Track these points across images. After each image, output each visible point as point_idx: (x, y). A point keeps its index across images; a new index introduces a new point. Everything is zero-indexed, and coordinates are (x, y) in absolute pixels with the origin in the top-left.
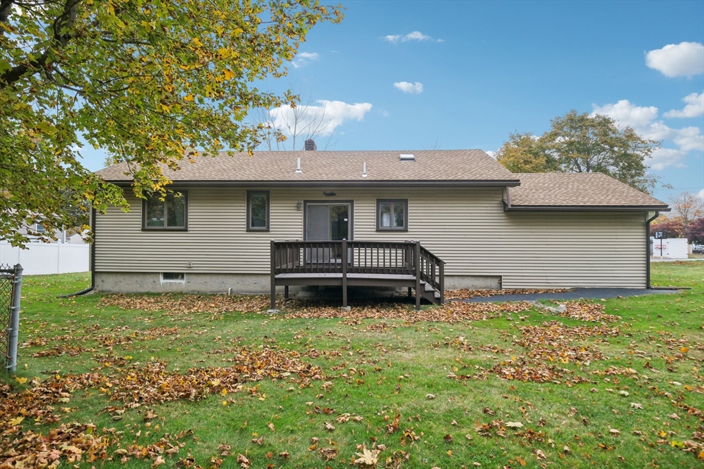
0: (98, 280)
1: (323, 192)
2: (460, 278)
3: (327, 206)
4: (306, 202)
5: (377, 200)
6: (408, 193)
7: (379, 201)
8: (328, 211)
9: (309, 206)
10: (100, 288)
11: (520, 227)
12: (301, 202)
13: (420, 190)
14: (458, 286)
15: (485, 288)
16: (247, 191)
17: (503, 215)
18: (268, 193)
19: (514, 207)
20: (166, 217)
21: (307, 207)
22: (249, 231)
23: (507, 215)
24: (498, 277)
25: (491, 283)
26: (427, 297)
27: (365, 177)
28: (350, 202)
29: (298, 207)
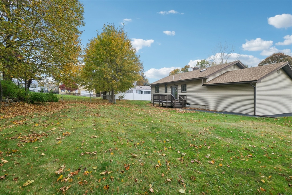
2: (197, 105)
3: (174, 87)
6: (187, 83)
7: (182, 85)
14: (196, 107)
15: (201, 108)
16: (165, 85)
18: (167, 85)
19: (204, 85)
20: (157, 90)
21: (172, 87)
22: (165, 92)
23: (207, 87)
24: (205, 106)
25: (204, 107)
26: (173, 107)
27: (180, 79)
28: (177, 86)
29: (170, 87)
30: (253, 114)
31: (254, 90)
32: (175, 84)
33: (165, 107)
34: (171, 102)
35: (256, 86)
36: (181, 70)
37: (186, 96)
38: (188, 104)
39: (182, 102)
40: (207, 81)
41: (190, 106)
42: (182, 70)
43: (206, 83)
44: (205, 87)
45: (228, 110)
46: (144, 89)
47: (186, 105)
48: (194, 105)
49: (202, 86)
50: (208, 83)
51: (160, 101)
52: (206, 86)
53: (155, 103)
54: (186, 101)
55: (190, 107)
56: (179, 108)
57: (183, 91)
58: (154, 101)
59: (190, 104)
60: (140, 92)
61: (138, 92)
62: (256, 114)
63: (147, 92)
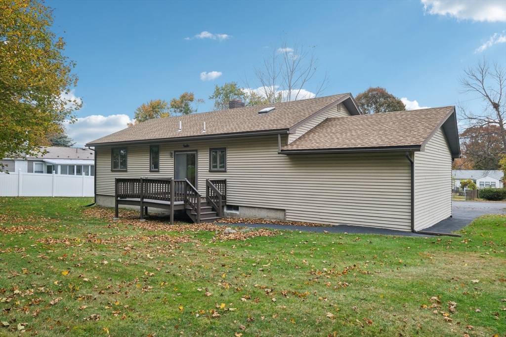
0: (98, 199)
1: (182, 145)
2: (259, 209)
3: (185, 154)
4: (175, 152)
5: (210, 149)
6: (227, 143)
7: (211, 150)
8: (185, 158)
9: (177, 155)
10: (98, 204)
11: (300, 168)
12: (172, 152)
13: (233, 140)
14: (258, 215)
15: (275, 219)
16: (150, 146)
17: (287, 158)
18: (158, 146)
19: (282, 152)
20: (119, 163)
21: (176, 155)
22: (151, 171)
23: (290, 159)
24: (284, 210)
25: (280, 215)
26: (192, 218)
27: (204, 132)
28: (196, 151)
29: (171, 156)
30: (408, 229)
31: (410, 167)
32: (187, 146)
33: (164, 219)
34: (182, 202)
35: (415, 158)
36: (169, 106)
37: (224, 182)
38: (230, 207)
39: (217, 203)
40: (290, 142)
41: (237, 212)
42: (173, 106)
43: (290, 148)
44: (283, 157)
45: (349, 221)
46: (58, 158)
47: (225, 210)
48: (251, 209)
49: (279, 153)
50: (295, 148)
51: (145, 200)
52: (288, 155)
53: (120, 206)
54: (224, 197)
55: (238, 216)
56: (212, 221)
57: (215, 167)
58: (118, 202)
59: (236, 208)
60: (45, 169)
61: (35, 166)
62: (417, 229)
63: (72, 167)
